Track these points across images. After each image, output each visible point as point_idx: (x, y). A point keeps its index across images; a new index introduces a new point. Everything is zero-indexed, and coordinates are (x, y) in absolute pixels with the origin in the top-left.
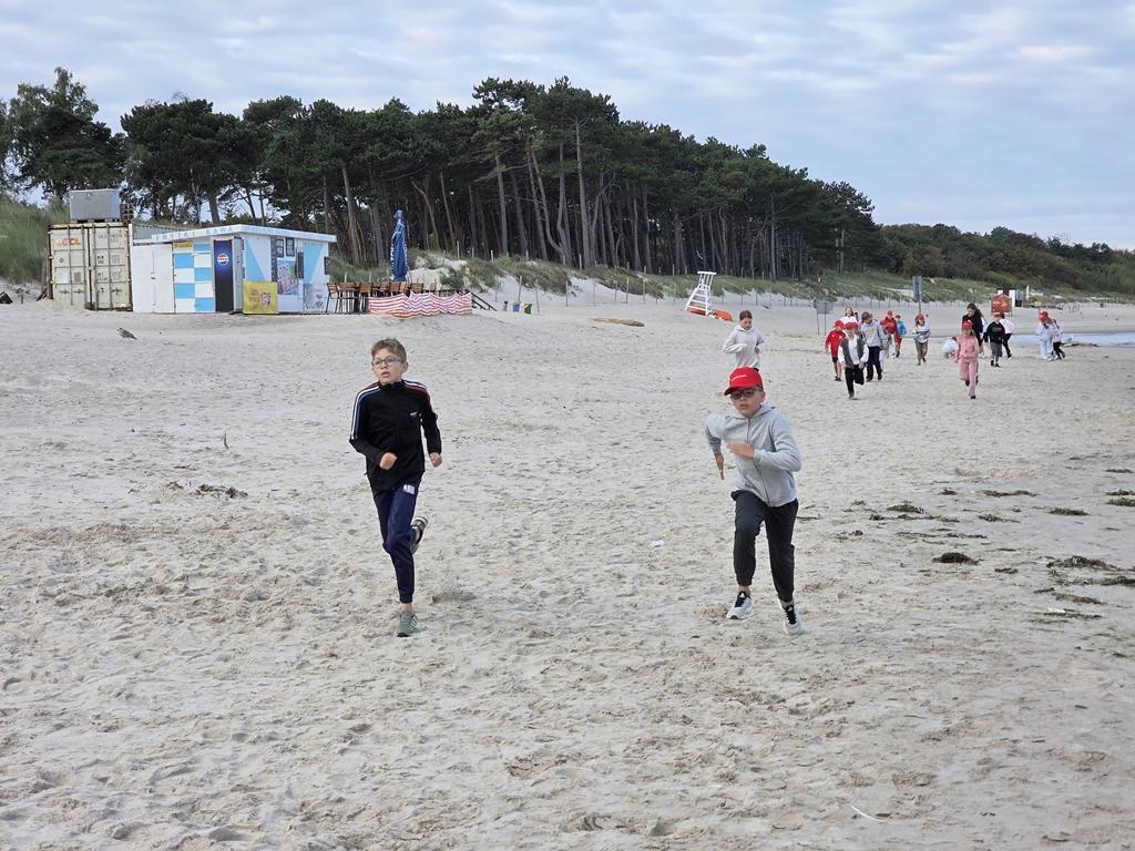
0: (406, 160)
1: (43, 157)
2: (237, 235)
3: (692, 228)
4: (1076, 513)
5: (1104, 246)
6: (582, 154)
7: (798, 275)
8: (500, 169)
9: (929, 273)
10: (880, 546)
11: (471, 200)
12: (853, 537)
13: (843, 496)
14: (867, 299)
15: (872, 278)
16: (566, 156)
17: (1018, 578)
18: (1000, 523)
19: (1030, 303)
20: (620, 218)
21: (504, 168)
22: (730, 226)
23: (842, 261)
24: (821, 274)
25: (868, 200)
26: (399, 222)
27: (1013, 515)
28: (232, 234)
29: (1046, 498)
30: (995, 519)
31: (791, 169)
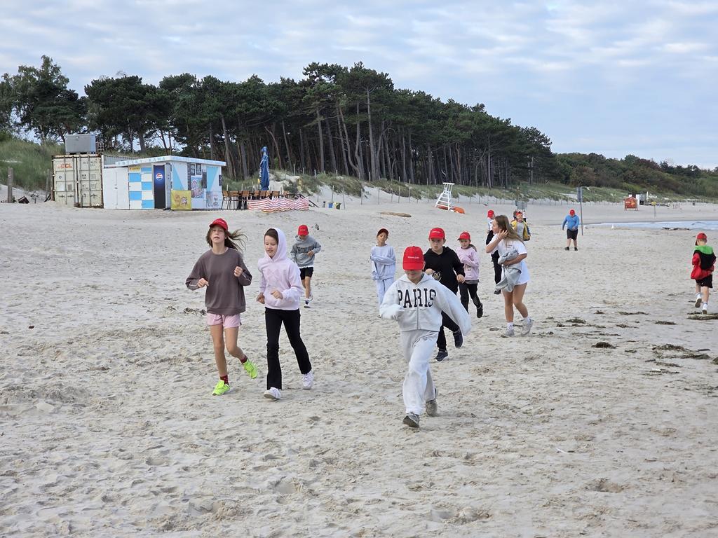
0: (261, 113)
1: (36, 111)
2: (168, 162)
3: (439, 155)
4: (670, 323)
5: (695, 167)
6: (371, 111)
7: (505, 185)
8: (320, 119)
9: (585, 184)
10: (563, 340)
11: (301, 138)
12: (549, 335)
13: (541, 314)
14: (548, 200)
15: (551, 187)
16: (361, 111)
17: (637, 355)
18: (628, 328)
19: (649, 203)
20: (395, 150)
21: (322, 119)
22: (462, 155)
23: (532, 177)
24: (519, 184)
25: (548, 138)
26: (265, 154)
27: (635, 324)
28: (165, 162)
29: (654, 316)
30: (625, 326)
31: (500, 119)
